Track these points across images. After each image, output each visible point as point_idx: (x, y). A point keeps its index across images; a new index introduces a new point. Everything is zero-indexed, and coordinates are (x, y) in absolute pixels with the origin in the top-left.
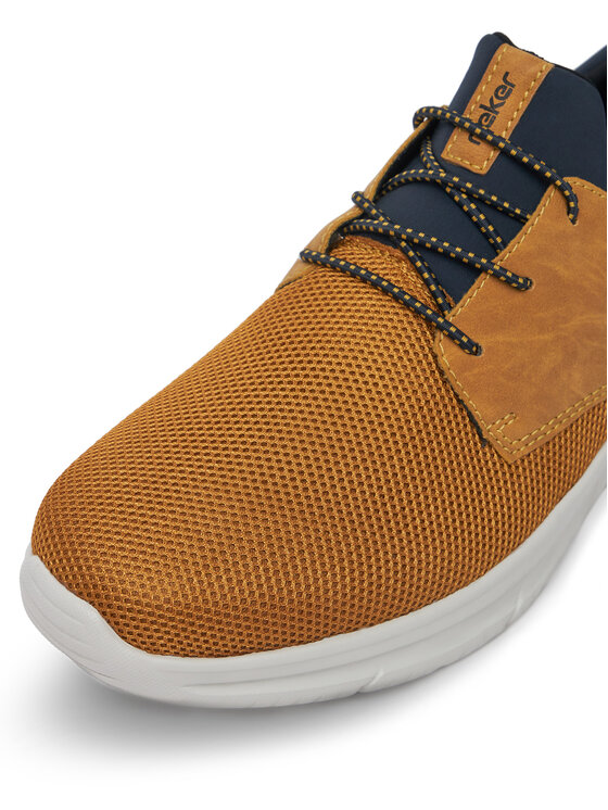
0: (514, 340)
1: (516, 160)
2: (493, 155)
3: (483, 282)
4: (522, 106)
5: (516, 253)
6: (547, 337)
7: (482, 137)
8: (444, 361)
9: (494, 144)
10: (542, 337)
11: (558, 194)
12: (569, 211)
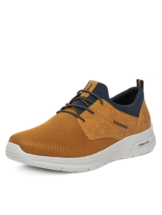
0: (91, 121)
1: (92, 95)
2: (89, 95)
3: (86, 111)
4: (94, 88)
5: (91, 108)
6: (97, 122)
7: (87, 92)
8: (79, 122)
9: (89, 93)
10: (96, 122)
11: (99, 101)
12: (101, 103)
